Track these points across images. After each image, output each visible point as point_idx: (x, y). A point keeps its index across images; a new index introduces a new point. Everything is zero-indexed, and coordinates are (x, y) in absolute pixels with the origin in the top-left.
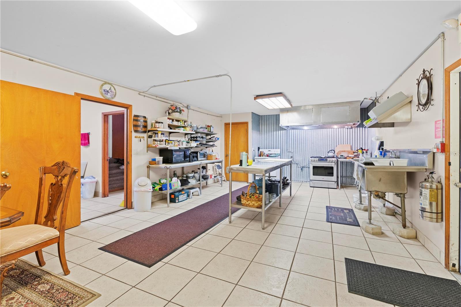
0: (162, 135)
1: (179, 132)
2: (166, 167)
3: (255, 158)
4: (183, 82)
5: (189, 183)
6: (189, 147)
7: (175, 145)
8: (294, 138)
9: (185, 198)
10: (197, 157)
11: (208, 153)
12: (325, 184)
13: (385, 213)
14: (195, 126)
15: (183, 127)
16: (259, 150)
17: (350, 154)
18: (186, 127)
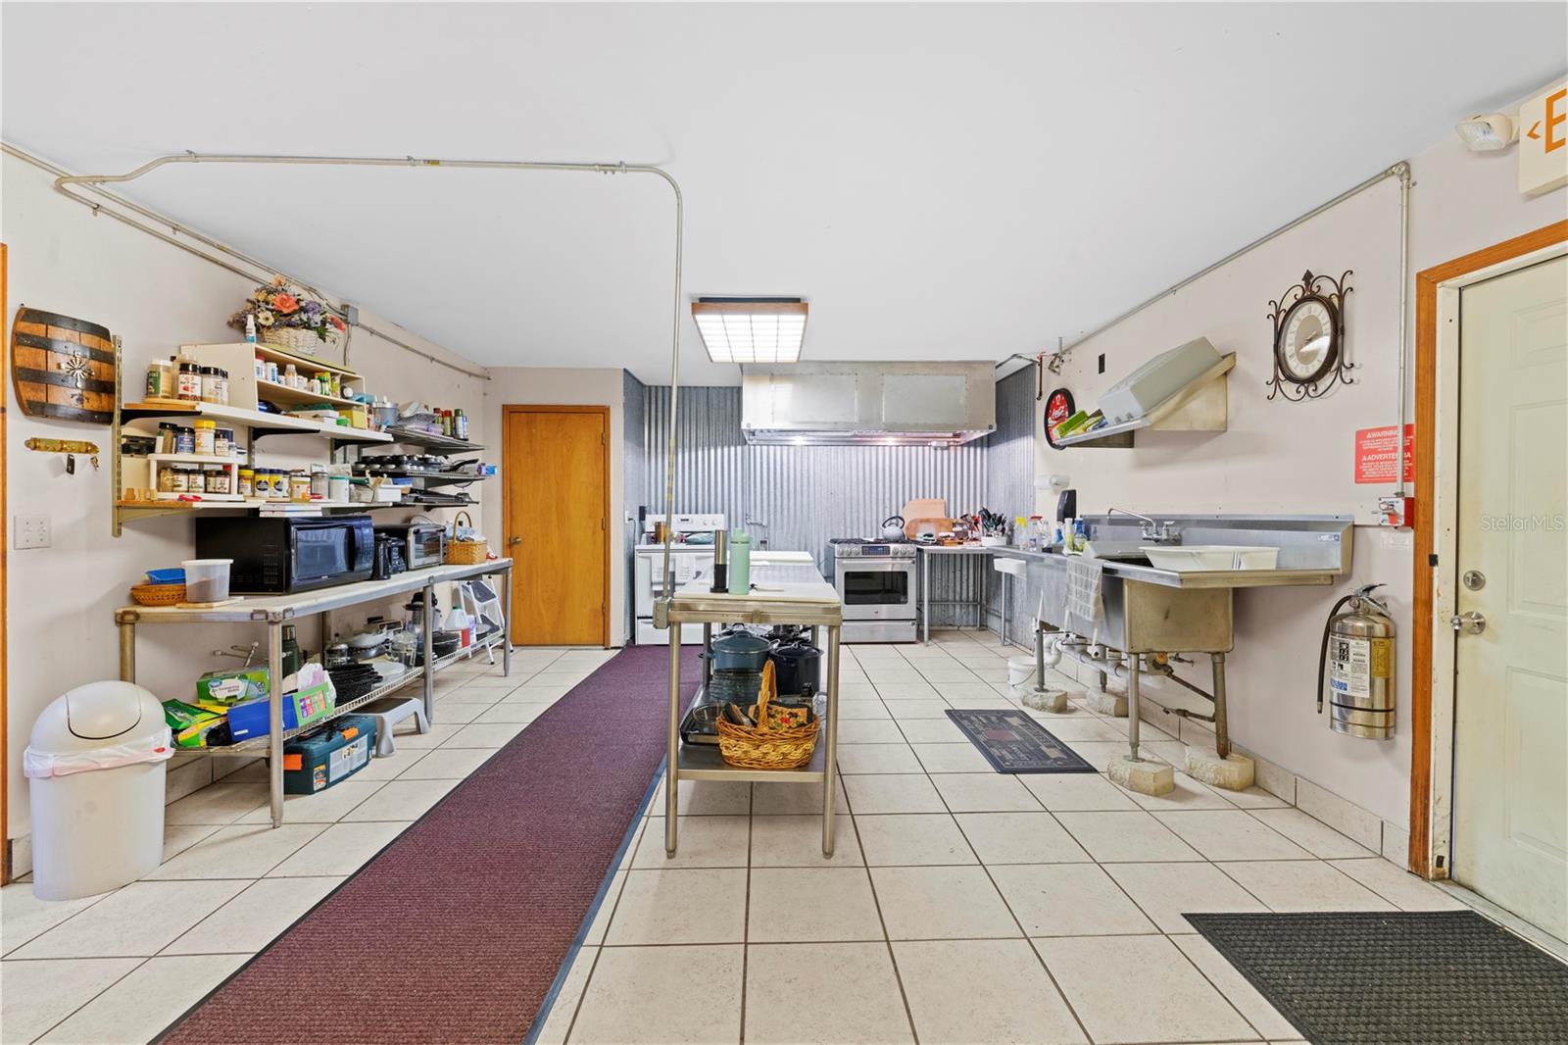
0: (223, 443)
1: (318, 431)
2: (263, 616)
3: (637, 547)
4: (398, 161)
5: (379, 679)
6: (363, 505)
7: (298, 495)
8: (772, 475)
9: (359, 757)
10: (404, 552)
11: (449, 533)
12: (882, 631)
13: (1112, 712)
14: (388, 405)
15: (336, 406)
16: (642, 517)
17: (943, 529)
18: (349, 407)
